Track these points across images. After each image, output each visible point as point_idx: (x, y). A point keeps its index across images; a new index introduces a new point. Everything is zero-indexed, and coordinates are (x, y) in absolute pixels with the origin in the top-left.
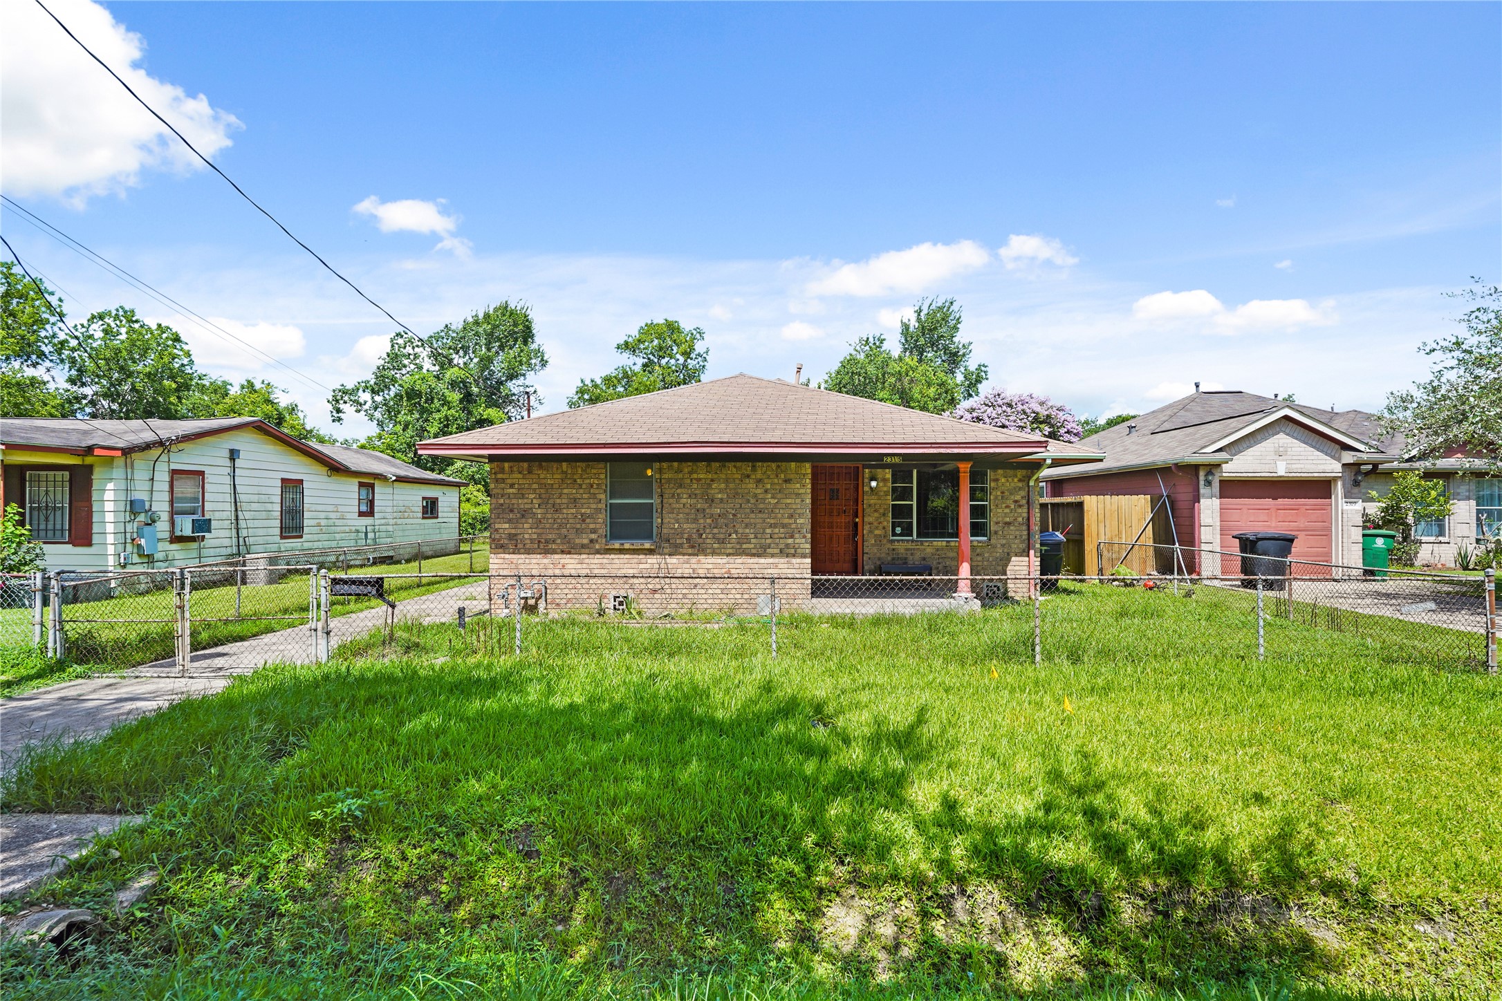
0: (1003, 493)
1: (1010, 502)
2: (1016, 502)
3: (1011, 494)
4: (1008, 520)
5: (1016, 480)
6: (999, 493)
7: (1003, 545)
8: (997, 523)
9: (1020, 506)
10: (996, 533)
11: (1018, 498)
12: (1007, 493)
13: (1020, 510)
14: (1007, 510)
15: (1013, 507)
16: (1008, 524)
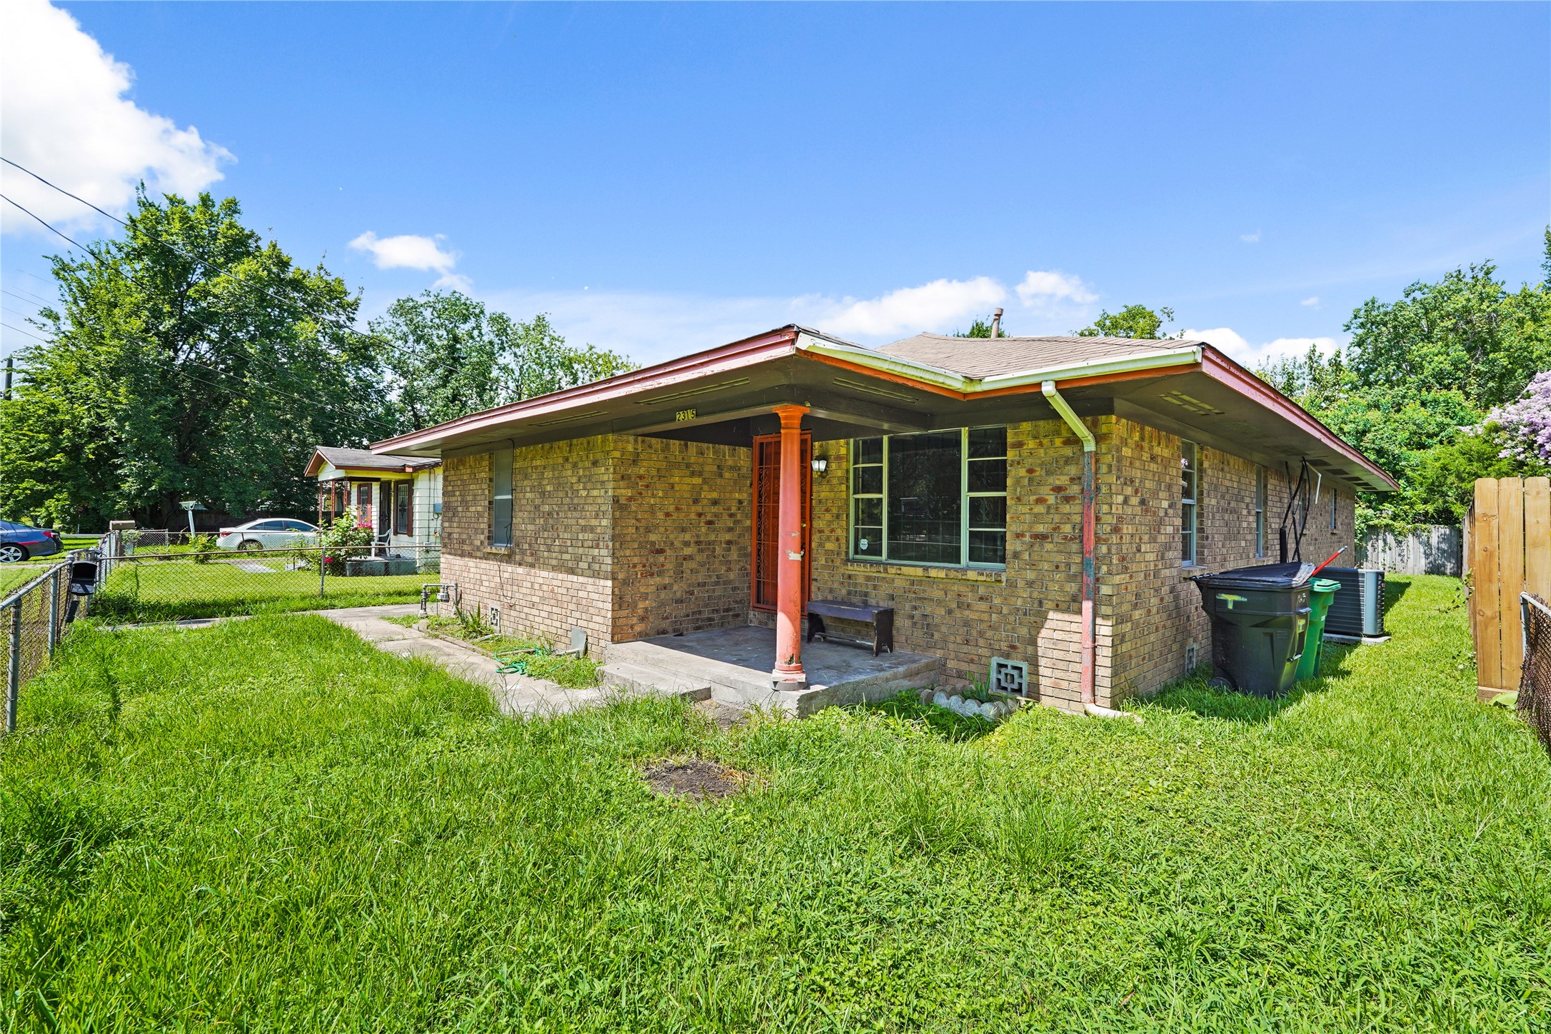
0: (1030, 471)
1: (1045, 491)
2: (1058, 489)
3: (1049, 473)
4: (1040, 529)
5: (1058, 442)
6: (1023, 472)
7: (1030, 584)
8: (1019, 536)
9: (1068, 499)
10: (1016, 555)
11: (1062, 480)
12: (1039, 472)
13: (1066, 508)
14: (1040, 509)
15: (1051, 500)
16: (1043, 537)
